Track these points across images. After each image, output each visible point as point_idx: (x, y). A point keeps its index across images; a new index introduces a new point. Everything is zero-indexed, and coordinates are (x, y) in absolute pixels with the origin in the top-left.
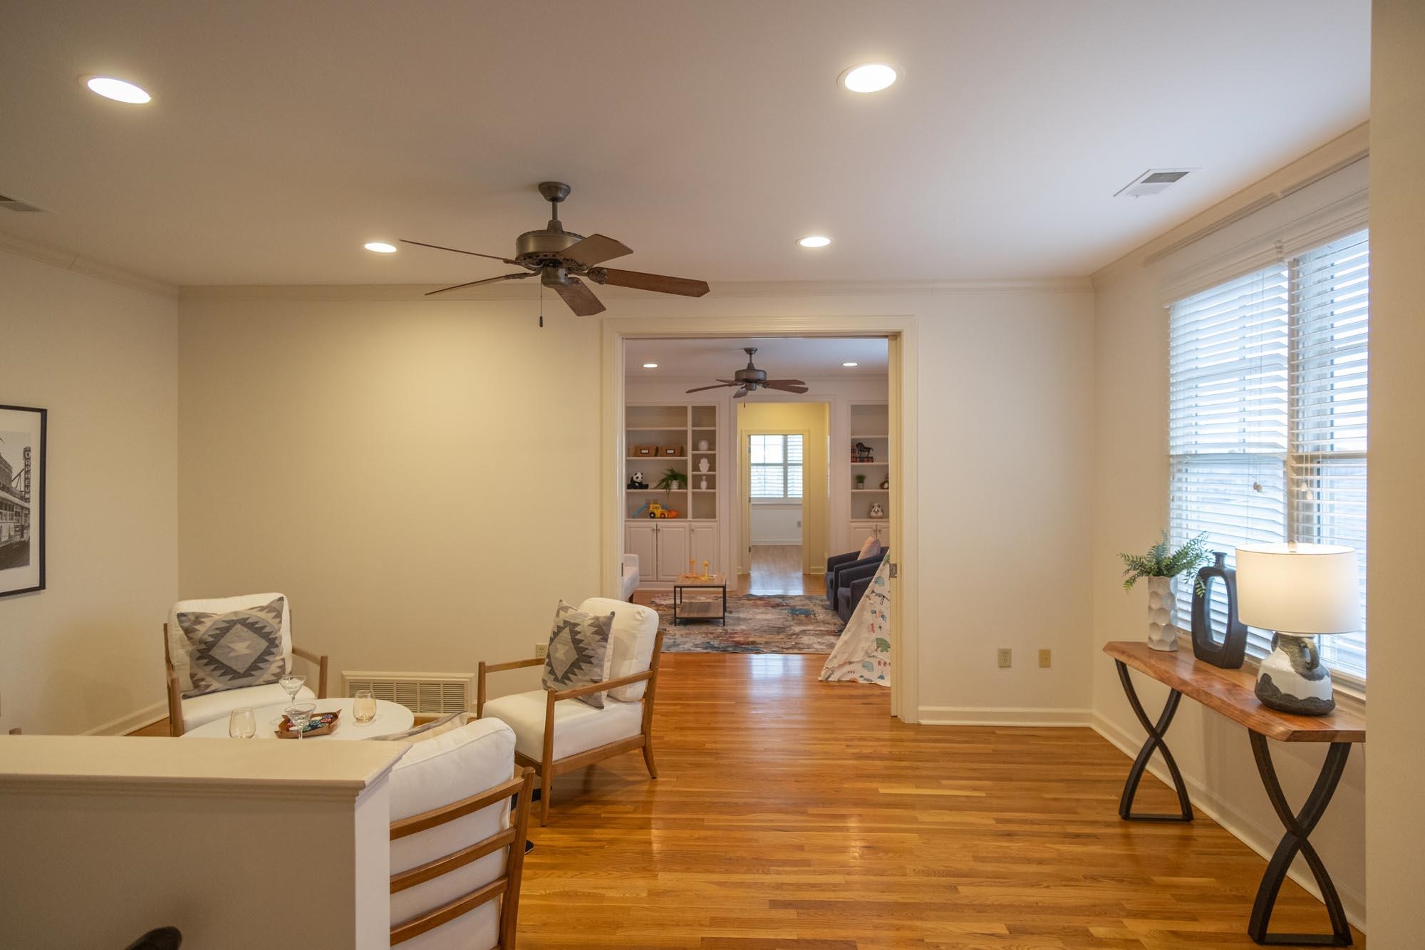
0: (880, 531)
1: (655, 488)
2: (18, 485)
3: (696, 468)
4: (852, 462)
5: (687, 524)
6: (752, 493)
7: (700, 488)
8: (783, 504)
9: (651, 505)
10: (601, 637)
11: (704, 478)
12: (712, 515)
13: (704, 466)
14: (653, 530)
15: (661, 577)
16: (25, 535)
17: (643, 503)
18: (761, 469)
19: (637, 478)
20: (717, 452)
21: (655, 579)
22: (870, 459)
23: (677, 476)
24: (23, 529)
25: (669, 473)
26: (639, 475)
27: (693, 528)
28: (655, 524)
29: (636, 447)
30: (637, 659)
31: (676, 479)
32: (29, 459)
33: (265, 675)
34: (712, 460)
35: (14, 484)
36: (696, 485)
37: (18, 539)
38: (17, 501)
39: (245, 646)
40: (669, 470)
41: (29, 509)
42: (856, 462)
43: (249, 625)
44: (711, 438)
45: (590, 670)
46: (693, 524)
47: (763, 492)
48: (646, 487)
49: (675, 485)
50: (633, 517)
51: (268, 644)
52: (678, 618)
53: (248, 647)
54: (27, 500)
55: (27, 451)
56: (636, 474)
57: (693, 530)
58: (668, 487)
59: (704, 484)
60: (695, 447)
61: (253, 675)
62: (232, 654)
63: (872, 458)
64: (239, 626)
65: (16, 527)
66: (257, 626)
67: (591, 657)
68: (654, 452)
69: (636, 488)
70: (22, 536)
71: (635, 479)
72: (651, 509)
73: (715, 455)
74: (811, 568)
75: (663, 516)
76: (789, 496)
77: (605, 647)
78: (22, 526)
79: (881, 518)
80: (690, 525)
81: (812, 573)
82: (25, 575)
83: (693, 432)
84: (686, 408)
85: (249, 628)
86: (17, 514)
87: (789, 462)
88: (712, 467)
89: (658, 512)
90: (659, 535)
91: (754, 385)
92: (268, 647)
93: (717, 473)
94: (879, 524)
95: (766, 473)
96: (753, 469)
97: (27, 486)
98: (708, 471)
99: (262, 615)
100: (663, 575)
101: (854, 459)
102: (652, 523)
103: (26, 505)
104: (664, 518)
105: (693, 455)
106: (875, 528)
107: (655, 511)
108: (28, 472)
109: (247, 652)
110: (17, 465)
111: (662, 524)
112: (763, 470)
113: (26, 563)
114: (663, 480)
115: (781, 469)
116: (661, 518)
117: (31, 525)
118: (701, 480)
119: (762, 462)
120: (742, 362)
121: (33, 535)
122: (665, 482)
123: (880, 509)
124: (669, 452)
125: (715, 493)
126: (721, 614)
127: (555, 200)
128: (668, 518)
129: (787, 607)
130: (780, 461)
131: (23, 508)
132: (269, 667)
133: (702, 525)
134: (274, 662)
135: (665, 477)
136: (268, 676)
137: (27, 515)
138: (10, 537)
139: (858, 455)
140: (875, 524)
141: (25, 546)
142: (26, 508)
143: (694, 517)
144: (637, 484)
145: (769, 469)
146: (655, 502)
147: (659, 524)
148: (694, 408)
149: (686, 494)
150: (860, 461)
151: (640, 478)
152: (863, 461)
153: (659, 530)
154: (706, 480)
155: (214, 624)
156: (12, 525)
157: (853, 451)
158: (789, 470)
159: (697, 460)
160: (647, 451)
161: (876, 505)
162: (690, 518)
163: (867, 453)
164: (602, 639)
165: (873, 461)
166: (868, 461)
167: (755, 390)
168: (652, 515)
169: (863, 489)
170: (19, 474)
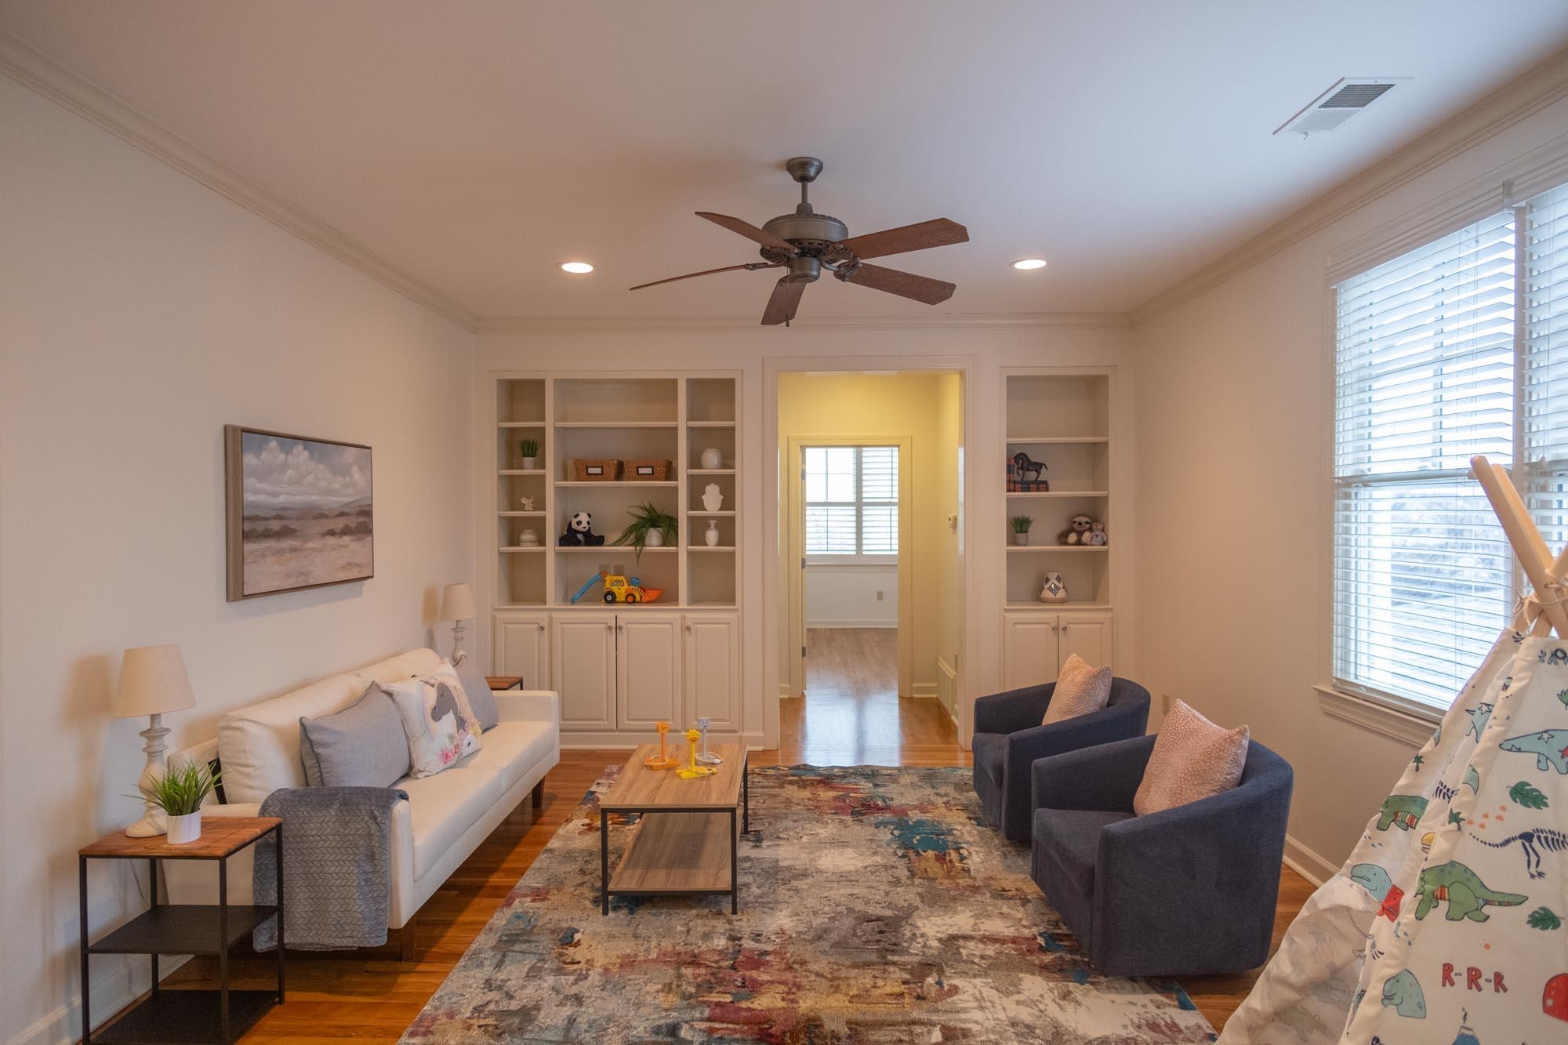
0: (1065, 629)
1: (614, 544)
3: (696, 503)
4: (1009, 490)
5: (678, 615)
6: (808, 547)
7: (705, 544)
8: (858, 564)
9: (608, 578)
11: (713, 523)
12: (727, 596)
13: (712, 498)
14: (610, 628)
15: (626, 723)
17: (595, 572)
18: (819, 510)
19: (579, 523)
20: (737, 471)
21: (615, 728)
22: (1042, 486)
23: (661, 520)
25: (644, 514)
26: (583, 517)
27: (689, 623)
28: (612, 615)
29: (577, 463)
31: (654, 526)
34: (728, 486)
36: (697, 538)
40: (645, 508)
42: (1014, 491)
44: (725, 441)
46: (688, 615)
47: (825, 547)
48: (599, 541)
49: (654, 537)
50: (573, 602)
52: (611, 893)
56: (576, 516)
57: (688, 629)
58: (640, 541)
59: (712, 536)
60: (695, 462)
63: (1045, 483)
68: (613, 472)
69: (577, 543)
71: (574, 526)
72: (608, 585)
73: (733, 476)
74: (914, 685)
75: (630, 600)
76: (864, 553)
79: (1062, 601)
80: (683, 618)
81: (915, 696)
83: (691, 430)
84: (674, 382)
87: (864, 500)
88: (728, 503)
89: (621, 592)
90: (622, 639)
91: (815, 263)
93: (737, 513)
94: (1062, 615)
95: (830, 518)
96: (809, 511)
98: (721, 509)
100: (629, 719)
101: (1012, 485)
102: (605, 615)
104: (634, 602)
105: (690, 477)
106: (1054, 624)
107: (615, 589)
111: (628, 615)
112: (825, 512)
114: (632, 529)
115: (851, 511)
116: (627, 602)
118: (708, 527)
119: (823, 500)
120: (784, 197)
122: (636, 534)
123: (1060, 585)
124: (641, 471)
125: (733, 554)
126: (724, 883)
128: (641, 602)
129: (888, 816)
130: (851, 498)
133: (709, 618)
135: (634, 521)
139: (1018, 479)
140: (1054, 615)
143: (694, 600)
144: (580, 536)
145: (832, 510)
146: (619, 571)
147: (621, 615)
148: (693, 383)
149: (676, 554)
150: (1023, 490)
151: (584, 524)
152: (1028, 490)
153: (621, 628)
154: (716, 527)
157: (1009, 470)
158: (864, 513)
159: (697, 488)
160: (598, 471)
161: (1053, 576)
162: (683, 603)
163: (1034, 474)
165: (1047, 490)
166: (1038, 490)
167: (816, 278)
168: (609, 598)
169: (1025, 545)
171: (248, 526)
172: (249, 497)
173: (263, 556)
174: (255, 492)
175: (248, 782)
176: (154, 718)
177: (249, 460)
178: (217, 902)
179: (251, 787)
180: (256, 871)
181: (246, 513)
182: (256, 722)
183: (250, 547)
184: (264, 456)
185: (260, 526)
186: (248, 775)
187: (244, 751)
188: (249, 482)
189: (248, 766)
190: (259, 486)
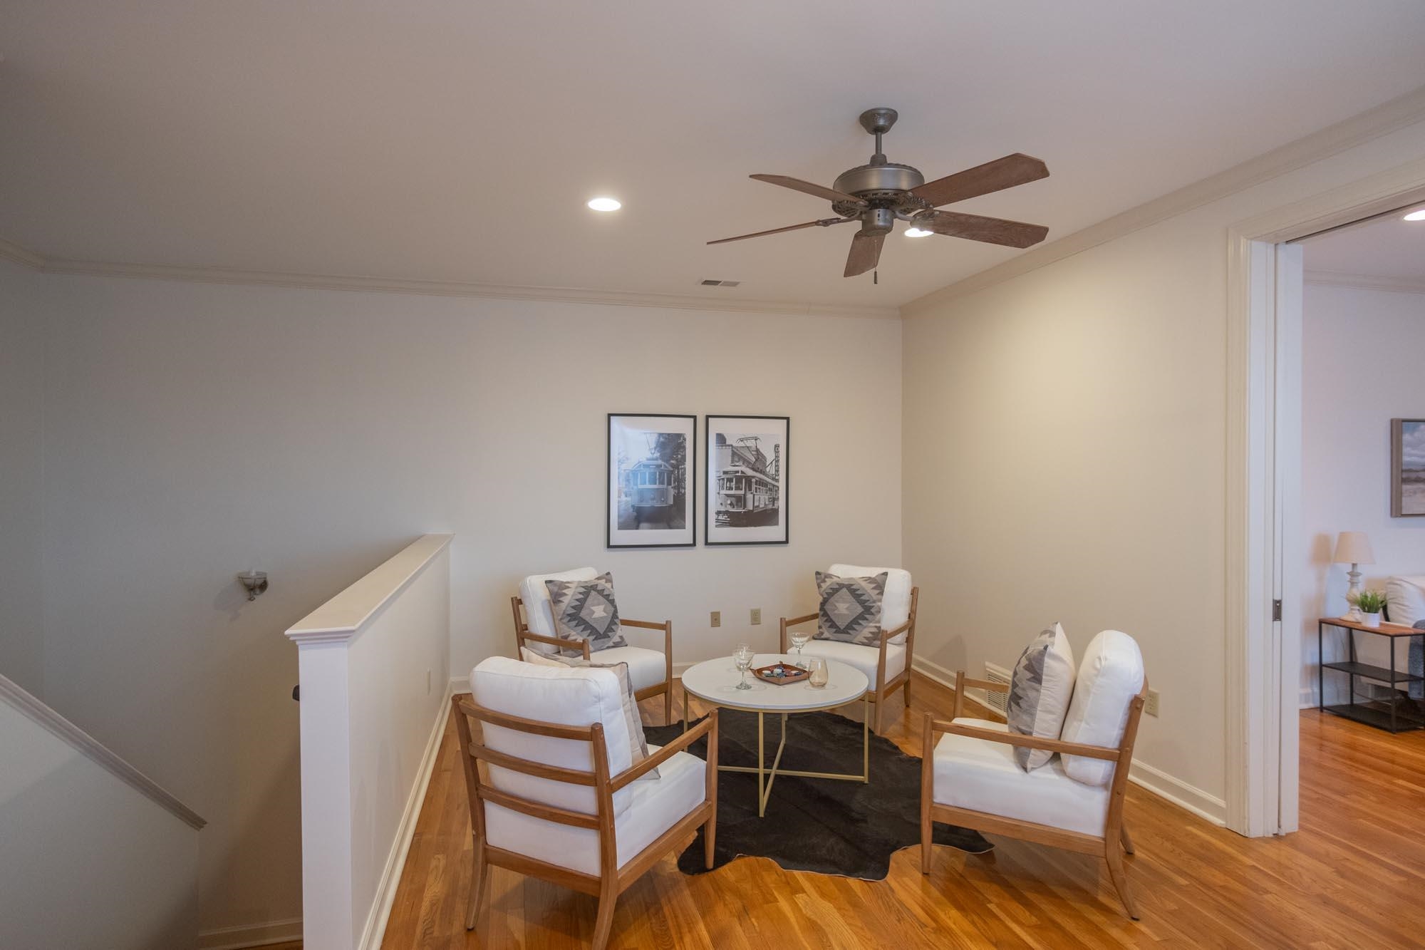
2: (771, 470)
10: (1032, 675)
16: (775, 505)
24: (774, 500)
30: (1088, 724)
32: (778, 452)
33: (858, 637)
35: (768, 469)
37: (770, 507)
38: (770, 481)
39: (845, 607)
41: (778, 487)
43: (852, 590)
45: (1018, 715)
51: (863, 610)
53: (847, 609)
54: (777, 481)
55: (777, 446)
61: (850, 634)
62: (836, 612)
64: (845, 590)
65: (769, 498)
66: (857, 592)
67: (1021, 698)
70: (773, 505)
77: (1038, 691)
78: (774, 498)
82: (775, 532)
85: (851, 593)
86: (771, 490)
92: (863, 612)
97: (777, 471)
99: (864, 584)
103: (776, 484)
108: (778, 461)
109: (845, 612)
110: (770, 456)
113: (777, 524)
117: (780, 498)
121: (781, 504)
127: (878, 131)
131: (774, 486)
132: (861, 631)
134: (865, 627)
136: (860, 638)
137: (777, 491)
138: (765, 504)
141: (776, 512)
142: (776, 486)
155: (830, 585)
156: (767, 497)
164: (1033, 677)
170: (772, 463)
171: (1405, 475)
172: (1406, 459)
173: (1415, 493)
174: (1410, 455)
175: (1405, 614)
176: (1354, 565)
177: (1406, 437)
178: (1389, 668)
179: (1407, 618)
180: (1410, 657)
181: (1404, 468)
182: (1411, 584)
183: (1405, 487)
184: (1416, 434)
185: (1413, 475)
186: (1404, 611)
187: (1402, 597)
188: (1406, 450)
189: (1403, 605)
190: (1413, 452)
